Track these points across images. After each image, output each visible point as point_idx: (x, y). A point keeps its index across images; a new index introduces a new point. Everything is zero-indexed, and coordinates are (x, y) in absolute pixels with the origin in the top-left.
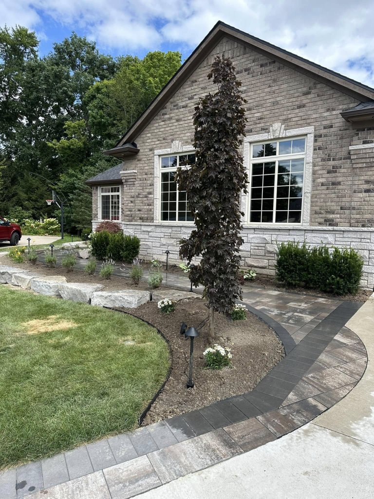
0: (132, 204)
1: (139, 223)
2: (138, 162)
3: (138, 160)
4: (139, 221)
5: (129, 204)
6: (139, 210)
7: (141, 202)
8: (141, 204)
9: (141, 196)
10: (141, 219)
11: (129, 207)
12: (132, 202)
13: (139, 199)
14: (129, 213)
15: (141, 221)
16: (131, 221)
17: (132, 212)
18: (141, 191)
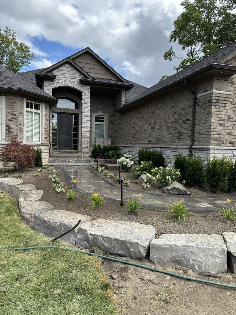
0: (221, 128)
1: (229, 148)
2: (230, 85)
3: (230, 83)
4: (229, 145)
5: (218, 127)
6: (229, 134)
7: (231, 125)
8: (231, 128)
9: (231, 120)
10: (230, 143)
11: (217, 130)
12: (221, 125)
13: (229, 122)
14: (218, 136)
15: (231, 145)
16: (220, 145)
17: (221, 136)
18: (232, 115)
